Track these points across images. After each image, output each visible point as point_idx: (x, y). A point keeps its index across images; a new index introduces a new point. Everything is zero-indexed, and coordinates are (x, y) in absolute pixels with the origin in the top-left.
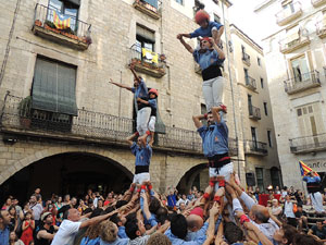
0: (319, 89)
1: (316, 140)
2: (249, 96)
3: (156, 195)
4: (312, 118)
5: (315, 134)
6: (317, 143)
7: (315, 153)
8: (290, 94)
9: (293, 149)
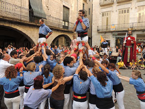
0: (113, 5)
1: (107, 27)
2: (83, 4)
3: (49, 48)
4: (107, 18)
5: (107, 25)
6: (107, 29)
7: (106, 32)
8: (101, 6)
9: (98, 30)
